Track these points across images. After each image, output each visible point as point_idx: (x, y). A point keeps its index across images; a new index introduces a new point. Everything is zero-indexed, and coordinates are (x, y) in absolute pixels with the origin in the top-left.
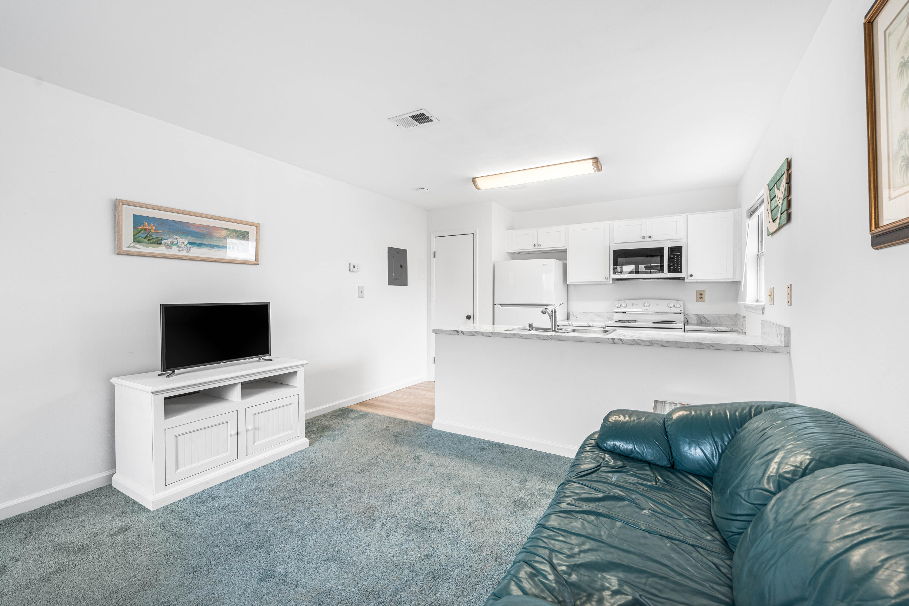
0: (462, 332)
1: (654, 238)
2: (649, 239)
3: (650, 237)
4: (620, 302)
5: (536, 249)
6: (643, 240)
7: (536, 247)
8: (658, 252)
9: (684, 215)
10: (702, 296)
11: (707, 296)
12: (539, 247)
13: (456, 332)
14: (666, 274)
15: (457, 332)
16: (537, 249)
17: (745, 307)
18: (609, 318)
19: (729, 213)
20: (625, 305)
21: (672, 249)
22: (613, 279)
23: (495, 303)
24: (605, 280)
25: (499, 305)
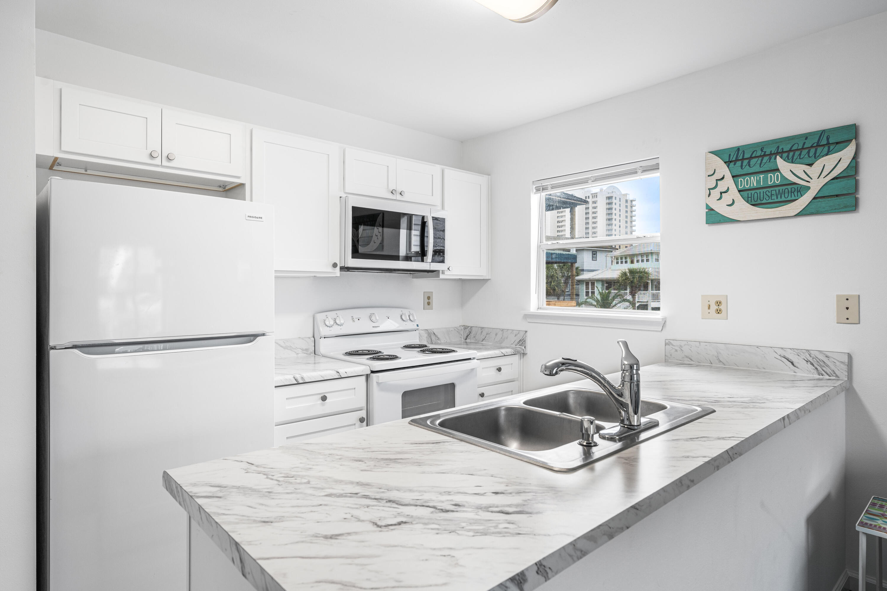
1: (406, 197)
2: (399, 197)
3: (402, 193)
5: (157, 166)
6: (391, 196)
7: (157, 161)
9: (439, 168)
10: (428, 301)
11: (435, 301)
12: (165, 163)
14: (426, 263)
17: (528, 317)
18: (307, 350)
19: (482, 180)
20: (342, 322)
21: (435, 219)
22: (343, 269)
23: (52, 342)
24: (330, 269)
25: (75, 347)
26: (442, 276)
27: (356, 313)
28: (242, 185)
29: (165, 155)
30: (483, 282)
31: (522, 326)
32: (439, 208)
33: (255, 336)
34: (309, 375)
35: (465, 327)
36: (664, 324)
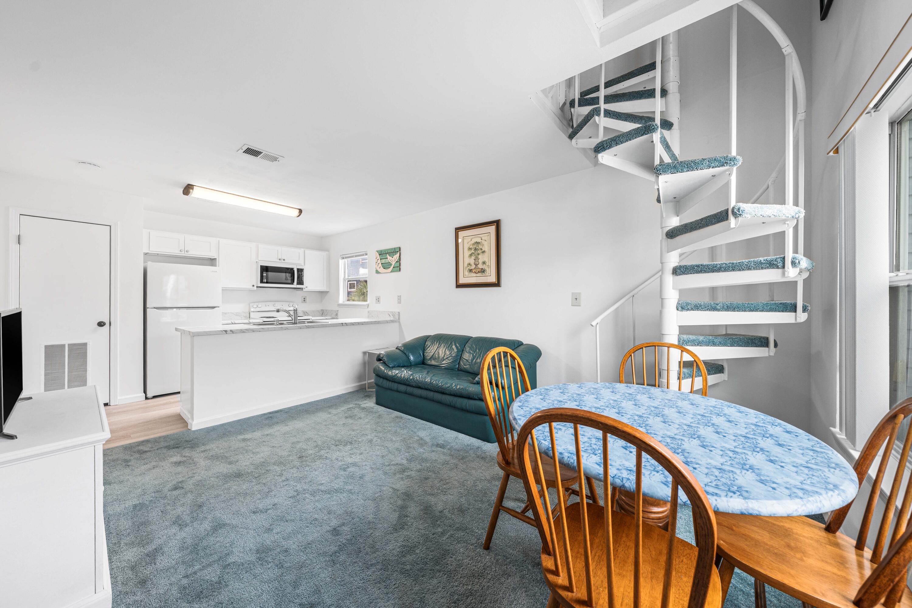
0: (231, 331)
1: (286, 261)
2: (283, 261)
3: (284, 260)
4: (257, 304)
6: (279, 261)
7: (183, 252)
8: (290, 271)
9: (302, 249)
10: (304, 300)
11: (307, 300)
12: (185, 253)
13: (224, 332)
14: (295, 285)
15: (226, 331)
16: (183, 254)
17: (340, 305)
18: (246, 316)
19: (324, 254)
20: (260, 306)
21: (298, 269)
22: (257, 287)
23: (148, 306)
24: (252, 287)
25: (154, 308)
26: (304, 290)
27: (267, 303)
28: (216, 259)
29: (185, 250)
30: (327, 292)
31: (336, 308)
32: (303, 265)
33: (214, 307)
34: (236, 322)
35: (322, 310)
36: (368, 305)
